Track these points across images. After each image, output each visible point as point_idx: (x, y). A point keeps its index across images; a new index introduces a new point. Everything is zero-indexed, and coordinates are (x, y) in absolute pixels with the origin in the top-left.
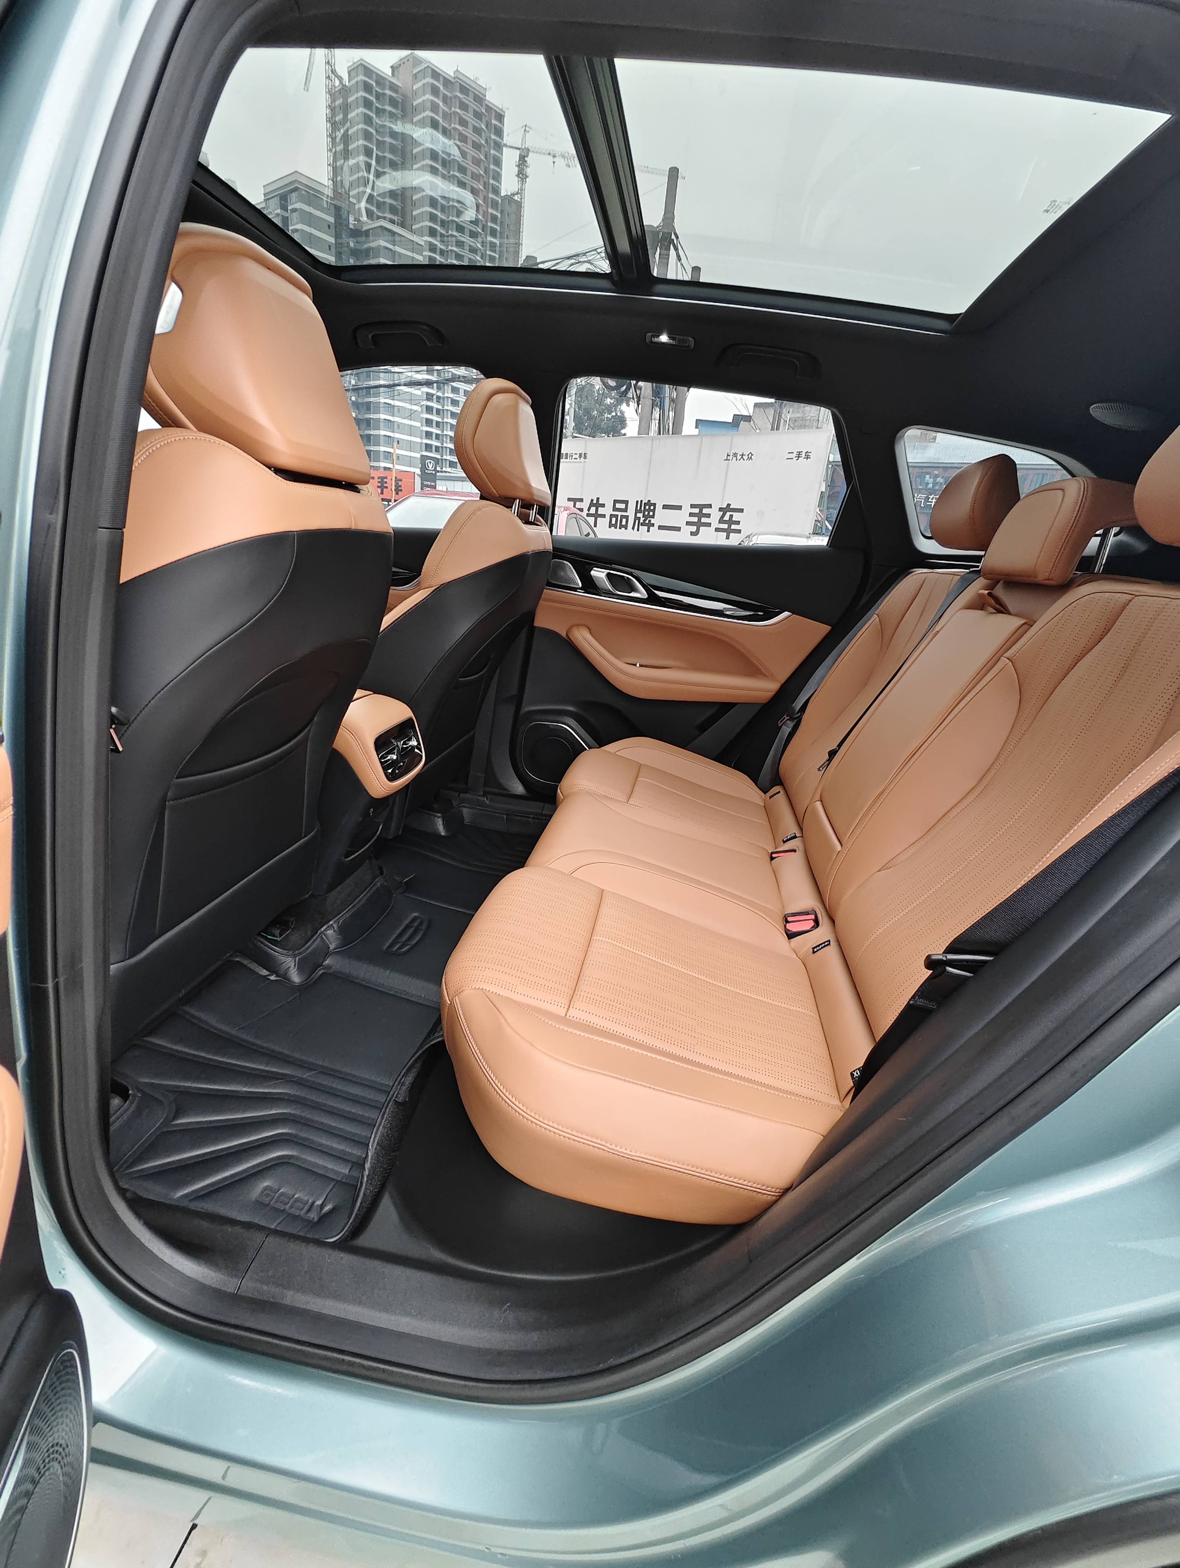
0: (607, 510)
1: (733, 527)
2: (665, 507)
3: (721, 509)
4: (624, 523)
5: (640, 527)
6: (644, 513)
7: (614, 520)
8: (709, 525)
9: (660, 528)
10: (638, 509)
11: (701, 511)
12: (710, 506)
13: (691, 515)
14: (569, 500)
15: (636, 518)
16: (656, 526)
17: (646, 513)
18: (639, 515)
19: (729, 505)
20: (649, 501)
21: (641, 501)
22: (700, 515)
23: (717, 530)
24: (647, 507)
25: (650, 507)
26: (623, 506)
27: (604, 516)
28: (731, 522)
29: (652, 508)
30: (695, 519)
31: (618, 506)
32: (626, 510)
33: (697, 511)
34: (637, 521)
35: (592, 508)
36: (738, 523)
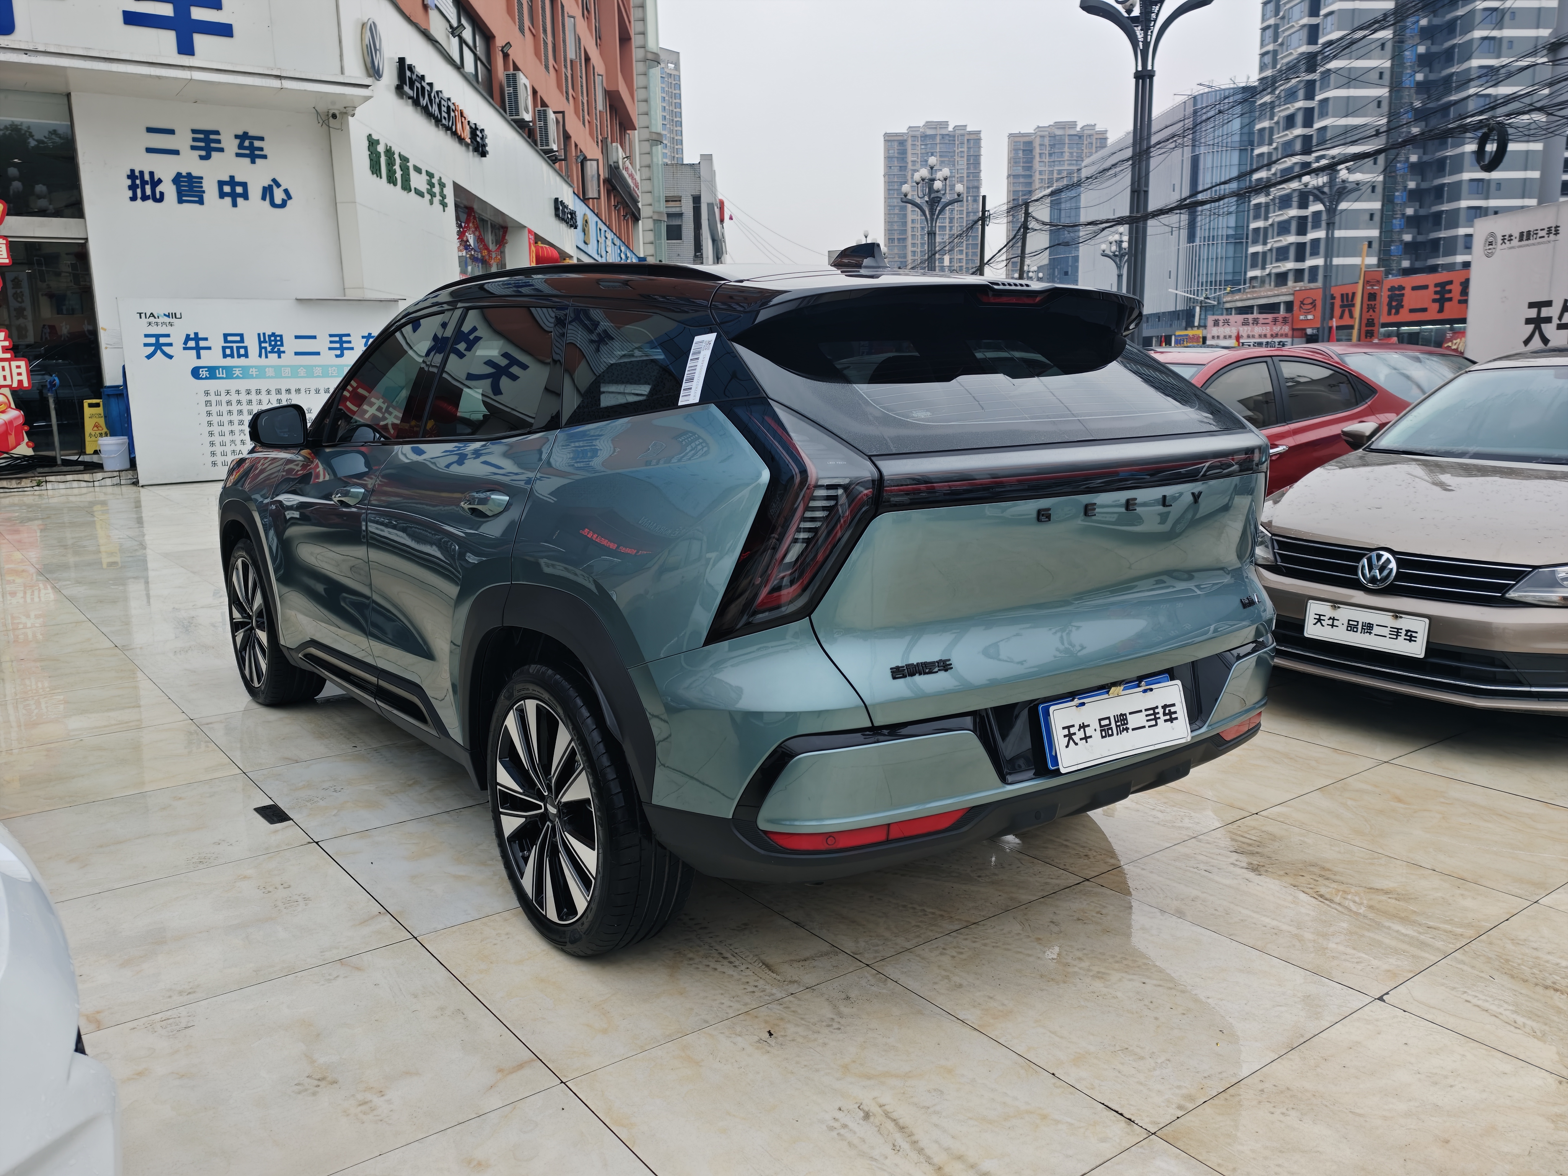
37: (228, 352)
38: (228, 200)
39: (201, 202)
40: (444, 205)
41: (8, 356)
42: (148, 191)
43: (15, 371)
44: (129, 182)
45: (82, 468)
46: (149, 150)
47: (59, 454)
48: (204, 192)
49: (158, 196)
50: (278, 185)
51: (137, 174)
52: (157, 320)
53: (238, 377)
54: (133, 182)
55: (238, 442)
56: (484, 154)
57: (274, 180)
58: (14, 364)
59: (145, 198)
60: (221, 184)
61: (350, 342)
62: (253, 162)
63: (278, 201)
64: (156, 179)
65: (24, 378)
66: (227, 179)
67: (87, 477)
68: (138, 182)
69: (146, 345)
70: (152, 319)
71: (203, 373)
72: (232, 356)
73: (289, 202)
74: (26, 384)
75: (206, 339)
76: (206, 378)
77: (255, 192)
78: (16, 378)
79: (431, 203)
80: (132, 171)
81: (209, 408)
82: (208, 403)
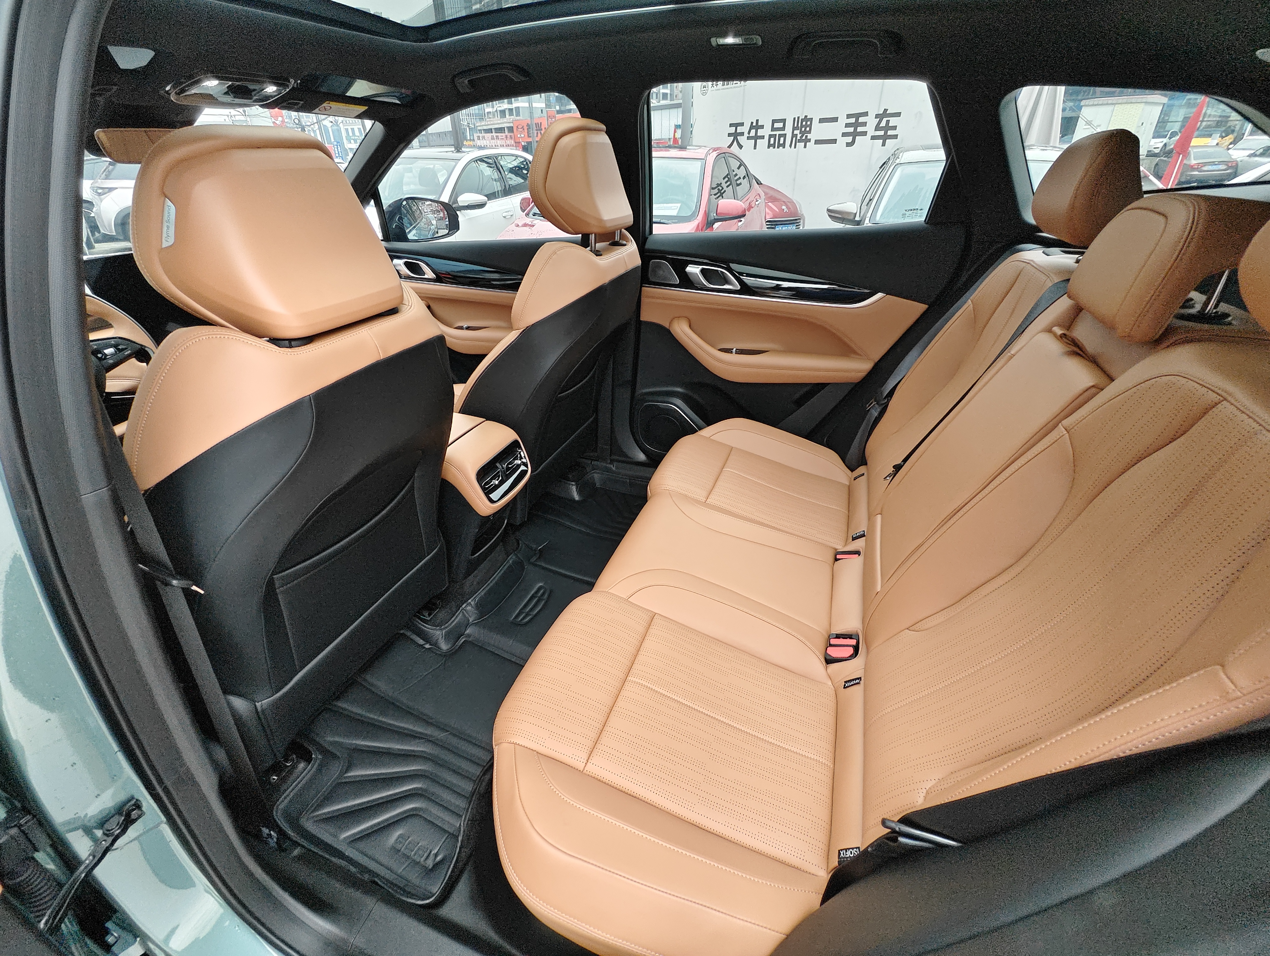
0: (766, 132)
1: (890, 133)
2: (822, 121)
3: (877, 116)
4: (782, 142)
5: (797, 144)
6: (801, 129)
7: (772, 140)
8: (864, 134)
9: (817, 142)
10: (796, 126)
11: (857, 120)
12: (866, 114)
13: (847, 125)
14: (731, 125)
15: (794, 136)
16: (813, 141)
17: (803, 129)
18: (796, 132)
19: (886, 110)
20: (806, 116)
21: (798, 118)
22: (856, 125)
23: (873, 138)
24: (804, 123)
25: (806, 123)
26: (780, 125)
27: (763, 137)
28: (888, 127)
29: (809, 123)
30: (851, 130)
31: (777, 125)
32: (783, 129)
33: (853, 120)
34: (794, 139)
35: (752, 131)
36: (895, 128)
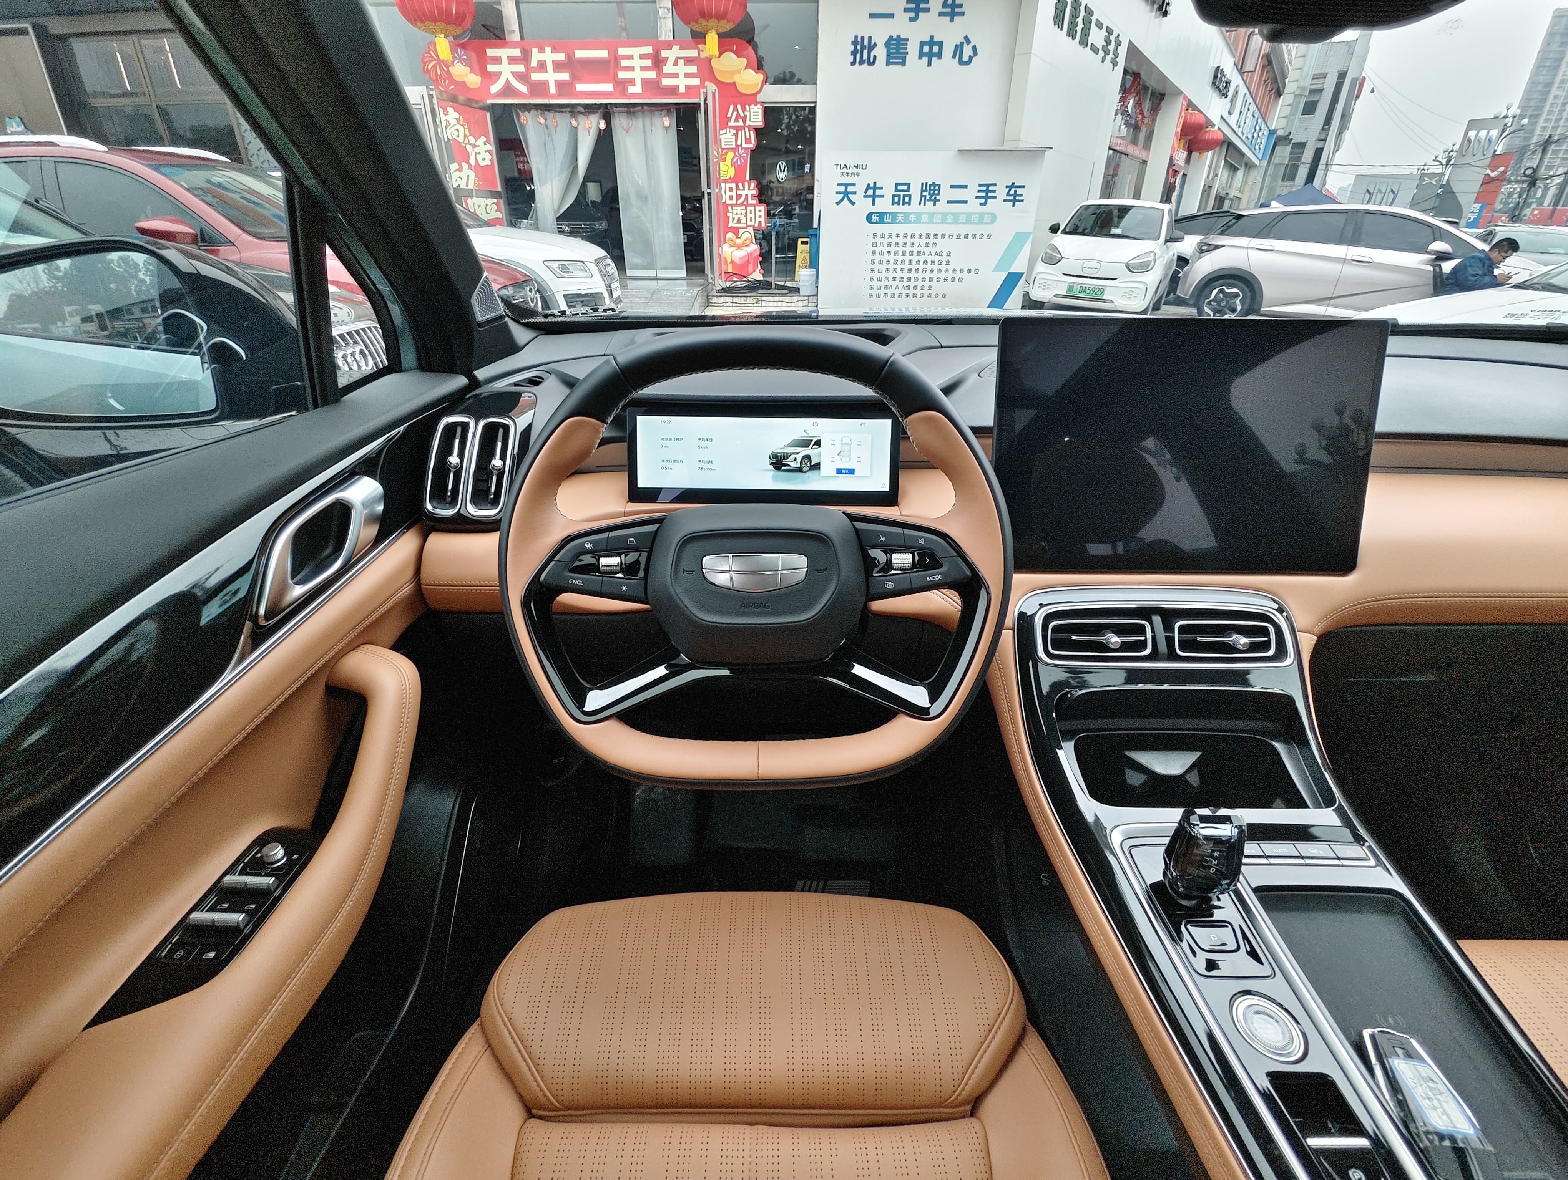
37: (896, 199)
38: (925, 59)
39: (903, 64)
40: (1115, 64)
41: (754, 202)
42: (865, 57)
43: (758, 214)
44: (852, 48)
45: (786, 291)
46: (872, 16)
47: (775, 280)
48: (907, 53)
49: (872, 60)
50: (968, 42)
51: (859, 40)
52: (848, 171)
53: (900, 222)
54: (855, 47)
55: (891, 279)
56: (1165, 14)
57: (966, 38)
58: (758, 208)
59: (862, 62)
60: (922, 44)
61: (994, 191)
62: (952, 20)
63: (965, 58)
64: (873, 43)
65: (763, 220)
66: (928, 39)
67: (787, 299)
68: (859, 47)
69: (837, 193)
70: (845, 170)
71: (875, 218)
72: (898, 203)
73: (974, 59)
74: (763, 225)
75: (882, 188)
76: (877, 223)
77: (948, 50)
78: (758, 219)
79: (1103, 60)
80: (856, 37)
81: (874, 249)
82: (874, 244)
